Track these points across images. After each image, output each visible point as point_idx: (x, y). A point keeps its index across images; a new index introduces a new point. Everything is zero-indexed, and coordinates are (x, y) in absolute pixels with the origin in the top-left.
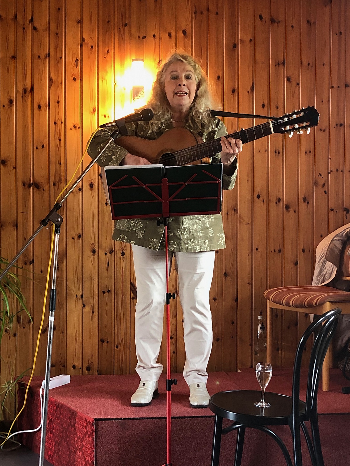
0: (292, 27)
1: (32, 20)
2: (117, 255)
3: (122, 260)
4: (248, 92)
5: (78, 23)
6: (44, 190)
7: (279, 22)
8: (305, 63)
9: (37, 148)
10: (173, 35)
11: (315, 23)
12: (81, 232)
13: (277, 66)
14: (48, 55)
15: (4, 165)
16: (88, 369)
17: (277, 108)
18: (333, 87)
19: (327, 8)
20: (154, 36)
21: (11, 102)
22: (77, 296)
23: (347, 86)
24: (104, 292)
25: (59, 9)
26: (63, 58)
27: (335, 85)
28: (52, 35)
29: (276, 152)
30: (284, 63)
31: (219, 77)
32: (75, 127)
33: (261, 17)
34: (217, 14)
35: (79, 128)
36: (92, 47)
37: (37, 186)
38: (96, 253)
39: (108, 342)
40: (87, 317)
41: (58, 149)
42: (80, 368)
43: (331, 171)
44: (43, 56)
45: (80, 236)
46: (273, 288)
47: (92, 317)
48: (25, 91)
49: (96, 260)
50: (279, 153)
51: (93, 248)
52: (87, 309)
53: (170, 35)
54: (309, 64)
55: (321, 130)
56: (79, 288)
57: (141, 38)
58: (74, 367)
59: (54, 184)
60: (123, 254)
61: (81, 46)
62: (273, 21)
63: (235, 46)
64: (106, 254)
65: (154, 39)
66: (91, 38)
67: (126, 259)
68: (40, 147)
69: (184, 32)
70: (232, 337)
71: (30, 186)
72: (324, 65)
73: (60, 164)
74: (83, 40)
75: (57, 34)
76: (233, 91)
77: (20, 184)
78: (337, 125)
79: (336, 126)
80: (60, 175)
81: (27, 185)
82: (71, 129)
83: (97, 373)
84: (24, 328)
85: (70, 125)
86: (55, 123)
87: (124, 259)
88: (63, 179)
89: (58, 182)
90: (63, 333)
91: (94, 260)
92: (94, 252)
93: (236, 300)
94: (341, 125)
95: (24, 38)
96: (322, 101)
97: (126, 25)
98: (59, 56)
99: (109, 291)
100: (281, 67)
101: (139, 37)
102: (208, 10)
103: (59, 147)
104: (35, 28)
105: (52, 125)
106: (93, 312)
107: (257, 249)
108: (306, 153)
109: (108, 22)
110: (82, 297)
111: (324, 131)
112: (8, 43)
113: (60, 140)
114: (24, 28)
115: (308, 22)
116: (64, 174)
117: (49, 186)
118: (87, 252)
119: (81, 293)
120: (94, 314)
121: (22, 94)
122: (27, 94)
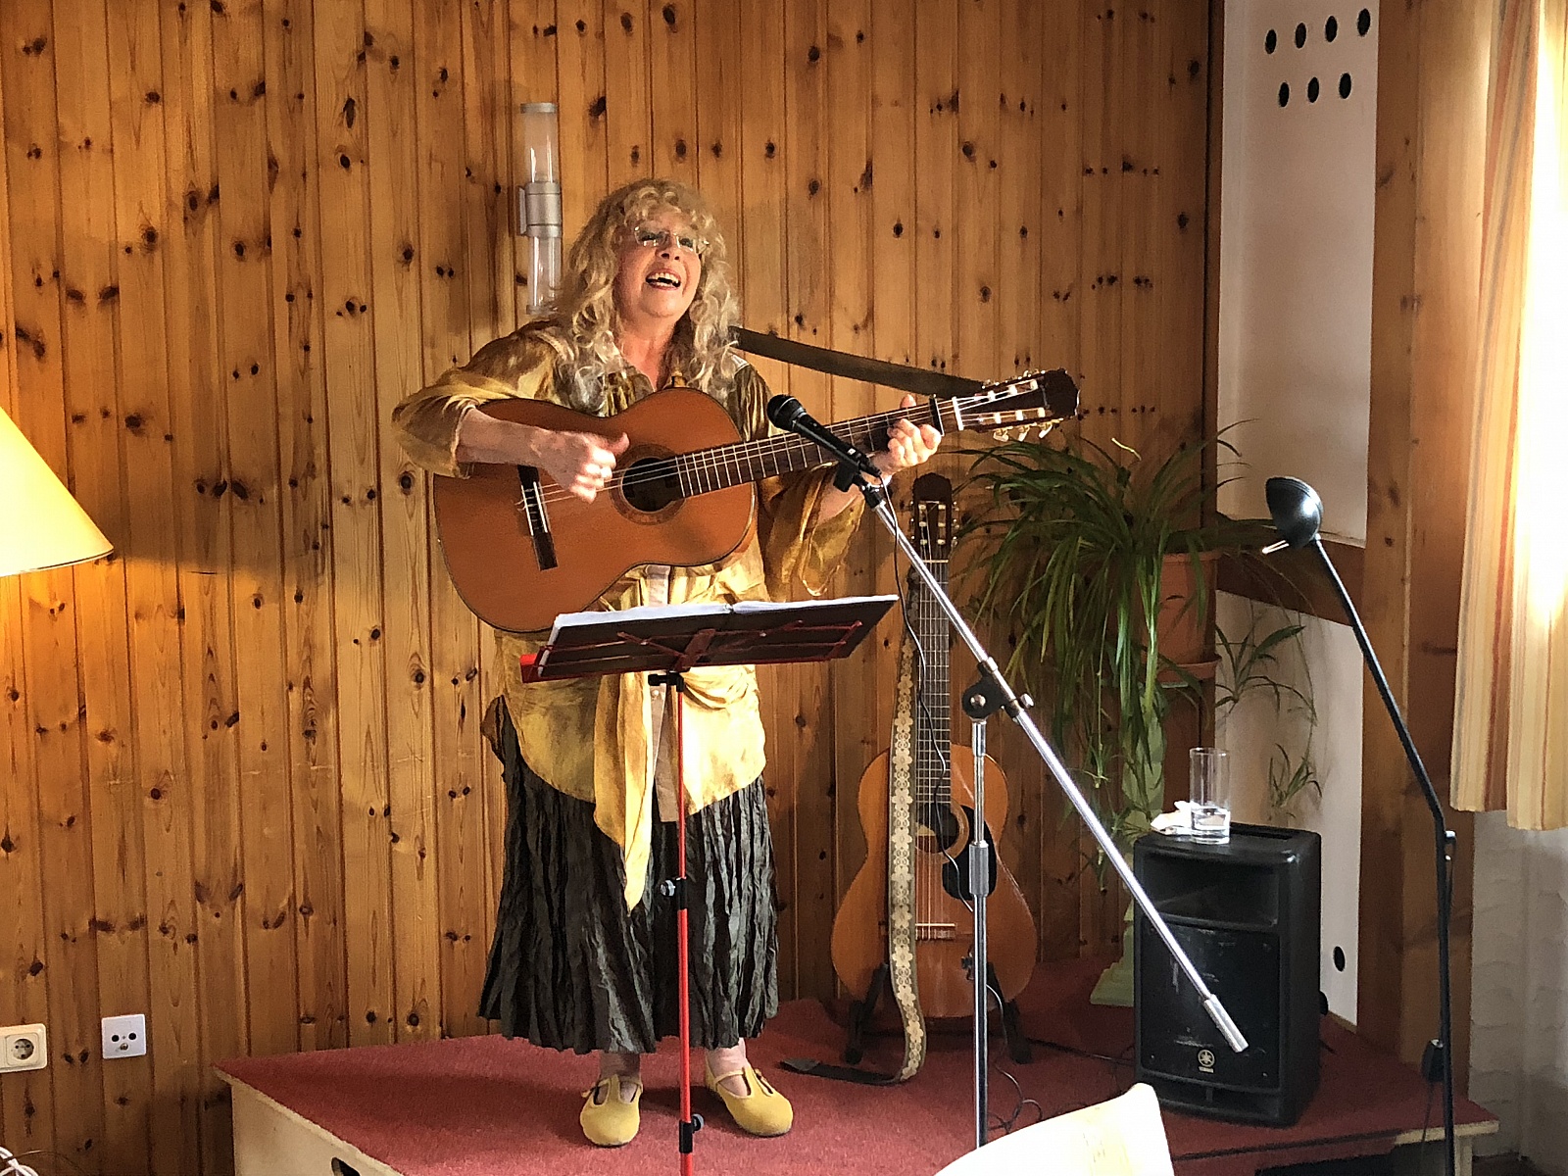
2: (487, 686)
4: (856, 190)
6: (261, 501)
8: (1013, 101)
9: (236, 375)
10: (637, 25)
12: (376, 623)
13: (936, 111)
14: (260, 89)
15: (136, 433)
16: (413, 1019)
17: (937, 234)
18: (1089, 171)
20: (581, 26)
21: (150, 236)
22: (372, 812)
23: (1127, 167)
24: (453, 794)
26: (308, 99)
27: (1095, 166)
28: (271, 26)
29: (935, 363)
30: (954, 103)
31: (771, 148)
32: (350, 306)
35: (363, 309)
36: (395, 62)
37: (241, 490)
38: (427, 682)
39: (467, 938)
40: (406, 872)
41: (303, 374)
42: (390, 1020)
43: (1087, 412)
44: (244, 94)
45: (375, 634)
48: (193, 200)
49: (426, 698)
50: (944, 365)
51: (417, 668)
52: (401, 847)
53: (627, 22)
54: (1023, 106)
55: (1057, 295)
56: (377, 789)
57: (541, 33)
58: (371, 1017)
59: (293, 483)
61: (361, 57)
63: (814, 54)
64: (455, 682)
65: (581, 35)
66: (391, 33)
68: (246, 374)
69: (669, 15)
70: (822, 898)
71: (219, 490)
72: (1064, 107)
73: (310, 420)
74: (368, 40)
75: (286, 23)
76: (814, 187)
77: (189, 491)
78: (1100, 280)
79: (1097, 284)
80: (311, 453)
81: (211, 489)
82: (339, 314)
83: (438, 1029)
84: (217, 915)
85: (335, 301)
86: (290, 298)
88: (320, 464)
89: (305, 476)
90: (334, 922)
91: (420, 703)
92: (419, 677)
93: (832, 792)
94: (1112, 280)
95: (184, 40)
96: (1061, 213)
98: (293, 92)
99: (466, 791)
100: (945, 112)
101: (535, 30)
103: (304, 371)
104: (218, 7)
105: (282, 305)
106: (423, 856)
107: (886, 643)
108: (1017, 362)
110: (387, 812)
111: (1067, 297)
112: (133, 54)
113: (307, 348)
114: (183, 7)
116: (320, 450)
117: (280, 486)
118: (402, 680)
119: (384, 803)
120: (425, 860)
121: (185, 211)
122: (200, 209)
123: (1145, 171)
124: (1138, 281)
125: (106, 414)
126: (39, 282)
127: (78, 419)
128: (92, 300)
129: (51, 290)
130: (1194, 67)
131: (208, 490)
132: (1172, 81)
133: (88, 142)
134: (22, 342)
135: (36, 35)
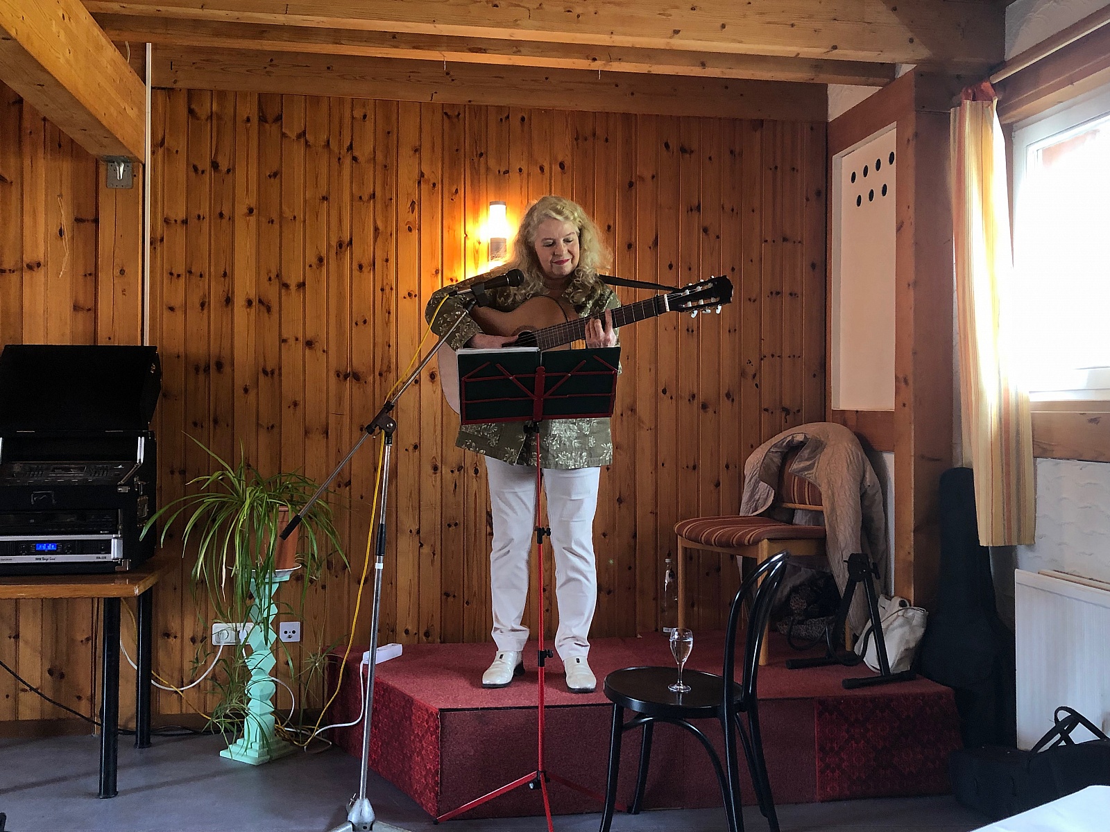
0: (710, 158)
1: (350, 148)
2: (467, 474)
3: (474, 480)
4: (650, 248)
5: (416, 151)
6: (365, 382)
7: (692, 152)
8: (728, 207)
9: (356, 324)
10: (546, 169)
11: (741, 154)
12: (417, 441)
13: (690, 212)
14: (373, 196)
15: (310, 348)
16: (427, 634)
17: (690, 269)
18: (766, 241)
19: (758, 134)
20: (520, 170)
21: (321, 260)
22: (411, 531)
23: (785, 240)
24: (449, 526)
25: (389, 133)
26: (394, 201)
27: (769, 239)
28: (379, 168)
29: (688, 330)
30: (698, 208)
31: (609, 227)
32: (410, 295)
33: (667, 146)
34: (607, 140)
35: (415, 296)
36: (434, 185)
37: (356, 377)
38: (439, 471)
39: (454, 596)
40: (425, 562)
41: (387, 324)
42: (416, 634)
43: (765, 357)
44: (365, 198)
45: (416, 447)
46: (686, 519)
47: (433, 561)
48: (340, 246)
49: (439, 479)
50: (693, 331)
51: (434, 464)
52: (426, 550)
53: (542, 169)
54: (733, 210)
55: (750, 300)
56: (414, 519)
57: (502, 173)
58: (407, 632)
59: (380, 375)
60: (476, 471)
61: (419, 183)
62: (683, 150)
63: (631, 185)
64: (452, 472)
65: (520, 175)
66: (433, 172)
67: (480, 478)
68: (360, 323)
69: (562, 165)
70: (630, 589)
71: (346, 376)
72: (753, 211)
73: (389, 346)
74: (422, 175)
75: (386, 167)
76: (630, 246)
77: (332, 374)
78: (772, 293)
79: (770, 296)
80: (389, 362)
81: (342, 376)
82: (405, 298)
83: (439, 640)
84: (336, 577)
85: (403, 292)
86: (382, 290)
87: (478, 479)
88: (393, 366)
89: (386, 371)
90: (392, 584)
91: (435, 481)
92: (435, 468)
93: (635, 536)
94: (778, 293)
95: (340, 172)
96: (752, 261)
97: (481, 155)
98: (388, 197)
99: (456, 524)
100: (695, 213)
101: (499, 172)
102: (594, 135)
103: (387, 323)
104: (355, 159)
105: (379, 292)
106: (434, 554)
107: (663, 465)
108: (729, 331)
109: (457, 150)
110: (418, 532)
111: (754, 301)
112: (317, 179)
113: (389, 313)
114: (339, 159)
115: (732, 152)
116: (394, 360)
117: (374, 377)
118: (427, 468)
119: (417, 527)
120: (435, 557)
121: (337, 250)
122: (343, 249)
123: (794, 242)
124: (791, 294)
125: (297, 339)
126: (270, 279)
127: (284, 341)
128: (293, 287)
129: (275, 282)
130: (819, 193)
131: (341, 376)
132: (807, 200)
133: (295, 217)
134: (261, 305)
135: (274, 170)
